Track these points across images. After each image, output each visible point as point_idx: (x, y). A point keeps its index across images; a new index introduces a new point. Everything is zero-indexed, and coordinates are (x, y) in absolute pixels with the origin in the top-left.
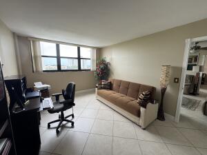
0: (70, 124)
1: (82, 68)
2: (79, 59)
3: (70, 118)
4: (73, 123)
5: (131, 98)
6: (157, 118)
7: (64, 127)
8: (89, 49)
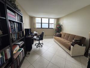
0: (41, 46)
1: (50, 27)
2: (49, 23)
3: (42, 44)
4: (42, 46)
5: (69, 42)
6: (84, 55)
7: (39, 46)
8: (53, 19)
